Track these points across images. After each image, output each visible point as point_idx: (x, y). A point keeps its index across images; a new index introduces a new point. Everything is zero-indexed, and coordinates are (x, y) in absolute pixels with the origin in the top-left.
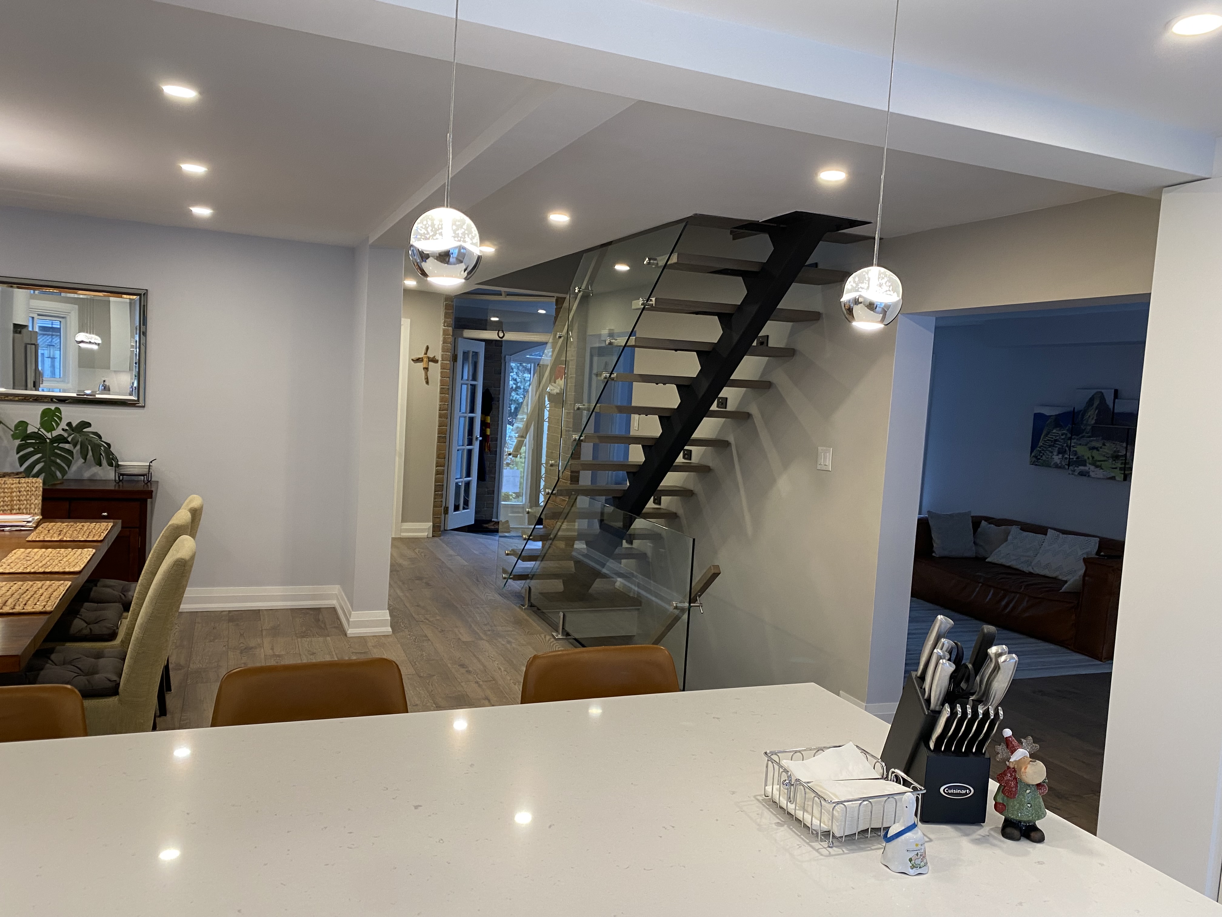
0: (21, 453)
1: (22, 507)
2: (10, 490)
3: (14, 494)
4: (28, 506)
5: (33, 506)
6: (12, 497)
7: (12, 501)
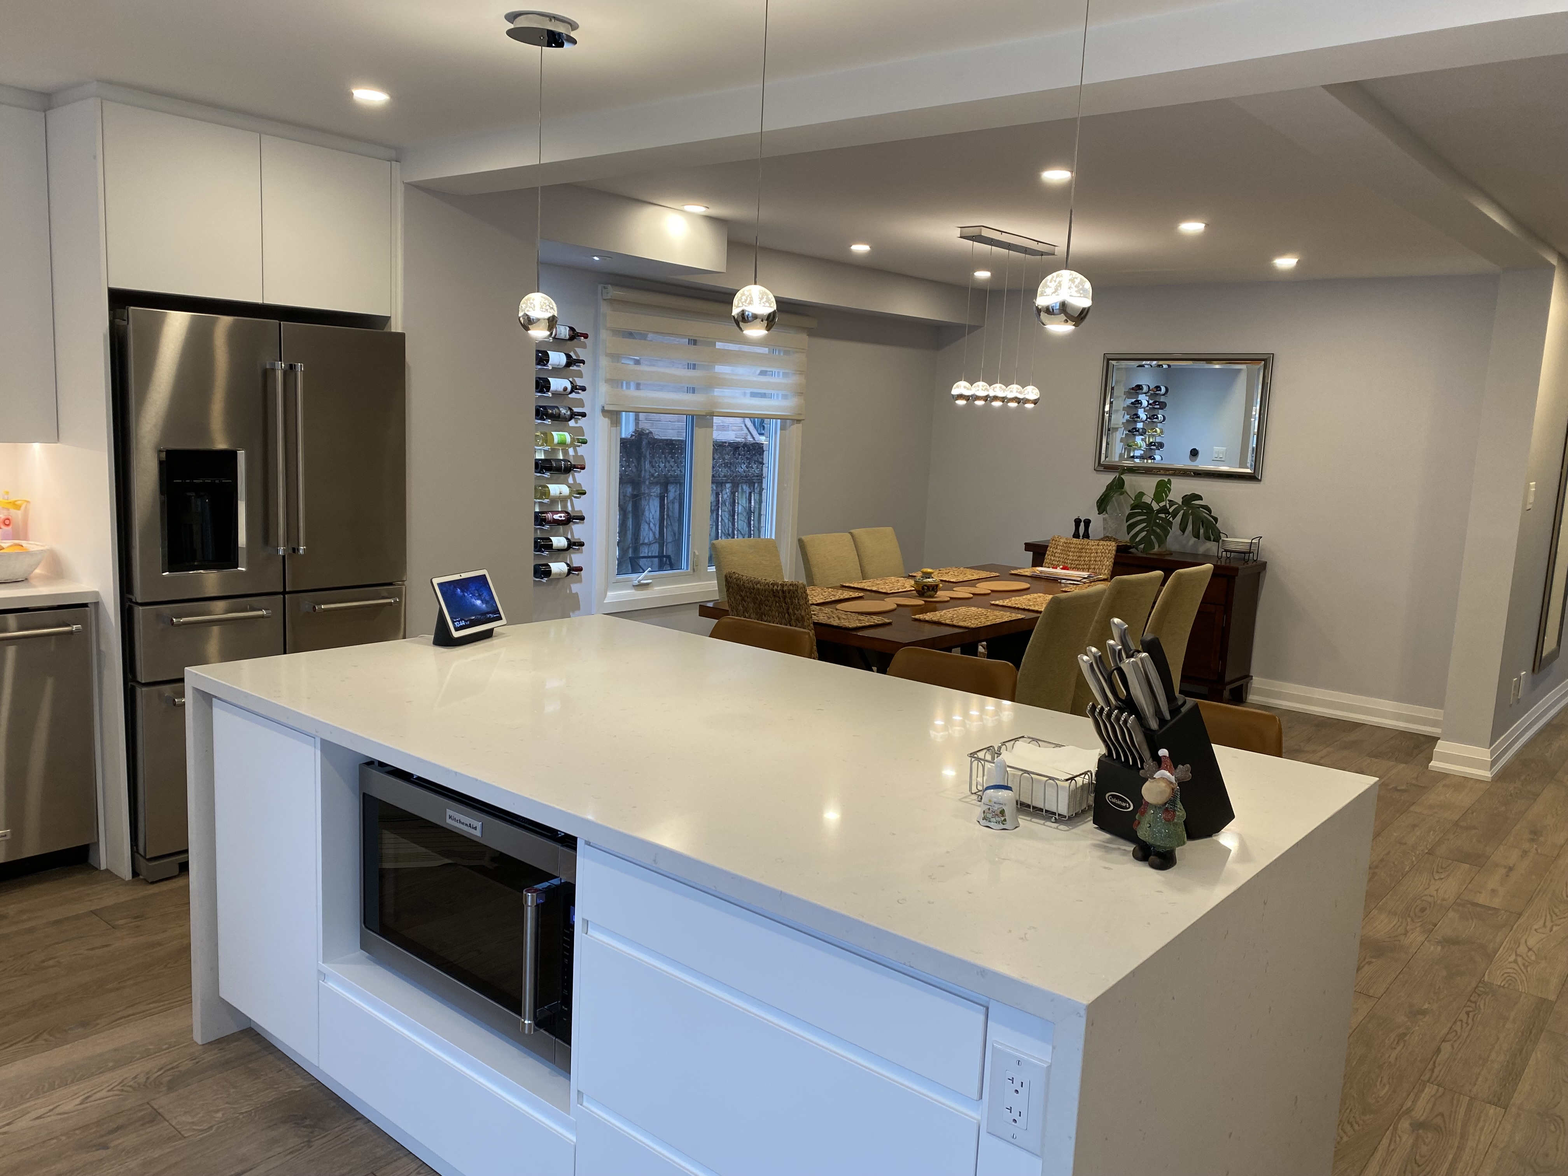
0: (1128, 523)
1: (1097, 567)
2: (1090, 551)
3: (1092, 555)
4: (1101, 567)
5: (1104, 567)
6: (1091, 557)
7: (1090, 561)
